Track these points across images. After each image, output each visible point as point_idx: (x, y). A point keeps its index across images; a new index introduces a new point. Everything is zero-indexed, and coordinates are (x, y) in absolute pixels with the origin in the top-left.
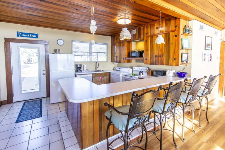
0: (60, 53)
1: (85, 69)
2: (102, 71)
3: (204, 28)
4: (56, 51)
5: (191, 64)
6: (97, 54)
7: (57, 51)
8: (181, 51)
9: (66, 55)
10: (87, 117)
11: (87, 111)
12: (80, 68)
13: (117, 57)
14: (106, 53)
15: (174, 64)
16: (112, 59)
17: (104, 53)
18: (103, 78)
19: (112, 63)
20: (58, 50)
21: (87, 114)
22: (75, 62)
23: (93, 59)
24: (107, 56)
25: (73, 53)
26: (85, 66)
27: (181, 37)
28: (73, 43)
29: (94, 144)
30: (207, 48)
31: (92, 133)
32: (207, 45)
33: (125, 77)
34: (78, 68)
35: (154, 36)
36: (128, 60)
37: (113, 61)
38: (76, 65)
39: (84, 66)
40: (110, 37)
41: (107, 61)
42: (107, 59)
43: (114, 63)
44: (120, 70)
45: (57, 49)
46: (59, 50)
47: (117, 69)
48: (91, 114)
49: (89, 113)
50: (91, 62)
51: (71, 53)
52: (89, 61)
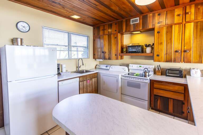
4: (14, 41)
6: (77, 49)
7: (17, 42)
17: (85, 47)
18: (91, 81)
20: (19, 40)
23: (73, 55)
26: (64, 66)
33: (126, 78)
35: (173, 26)
39: (62, 65)
40: (92, 27)
41: (89, 58)
43: (97, 60)
45: (17, 38)
46: (21, 40)
52: (67, 58)
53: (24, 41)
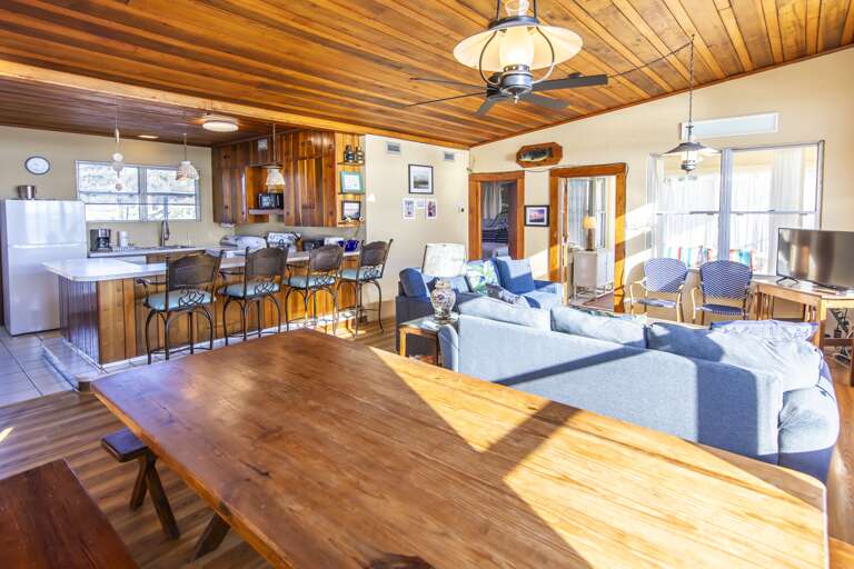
0: (37, 196)
1: (124, 243)
2: (183, 247)
3: (402, 149)
4: (21, 193)
5: (364, 222)
6: (166, 199)
7: (26, 192)
8: (339, 198)
9: (55, 204)
10: (111, 312)
11: (109, 298)
12: (107, 239)
13: (227, 207)
14: (198, 196)
15: (330, 224)
16: (214, 212)
17: (190, 196)
19: (217, 225)
20: (29, 188)
21: (111, 307)
22: (88, 224)
23: (149, 213)
24: (199, 204)
25: (82, 196)
26: (124, 234)
27: (339, 168)
28: (81, 166)
29: (125, 358)
30: (413, 190)
31: (122, 339)
32: (415, 183)
34: (99, 239)
36: (256, 216)
37: (218, 218)
38: (92, 231)
39: (118, 234)
40: (210, 149)
41: (199, 220)
42: (200, 211)
43: (223, 225)
44: (238, 243)
45: (26, 187)
46: (33, 188)
47: (232, 241)
48: (119, 305)
49: (114, 304)
50: (143, 222)
51: (74, 197)
52: (137, 218)
53: (38, 190)
